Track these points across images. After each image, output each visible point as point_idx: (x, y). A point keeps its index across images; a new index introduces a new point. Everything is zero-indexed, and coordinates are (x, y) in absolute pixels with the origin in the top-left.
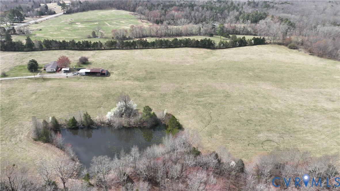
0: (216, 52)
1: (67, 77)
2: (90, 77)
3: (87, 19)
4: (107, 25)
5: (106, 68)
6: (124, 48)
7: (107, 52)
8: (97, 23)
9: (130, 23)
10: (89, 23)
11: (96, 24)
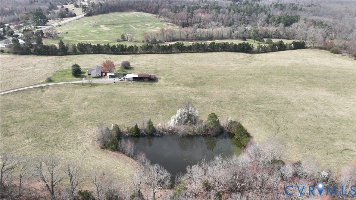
0: (256, 56)
1: (115, 82)
2: (138, 83)
3: (110, 22)
4: (132, 28)
5: (151, 73)
6: (160, 52)
7: (143, 56)
8: (122, 26)
9: (155, 26)
10: (113, 26)
11: (120, 26)
